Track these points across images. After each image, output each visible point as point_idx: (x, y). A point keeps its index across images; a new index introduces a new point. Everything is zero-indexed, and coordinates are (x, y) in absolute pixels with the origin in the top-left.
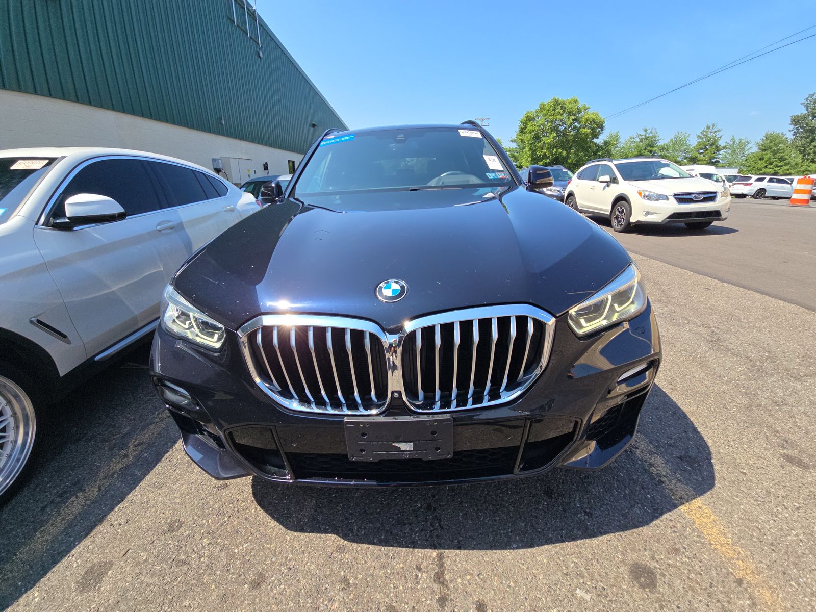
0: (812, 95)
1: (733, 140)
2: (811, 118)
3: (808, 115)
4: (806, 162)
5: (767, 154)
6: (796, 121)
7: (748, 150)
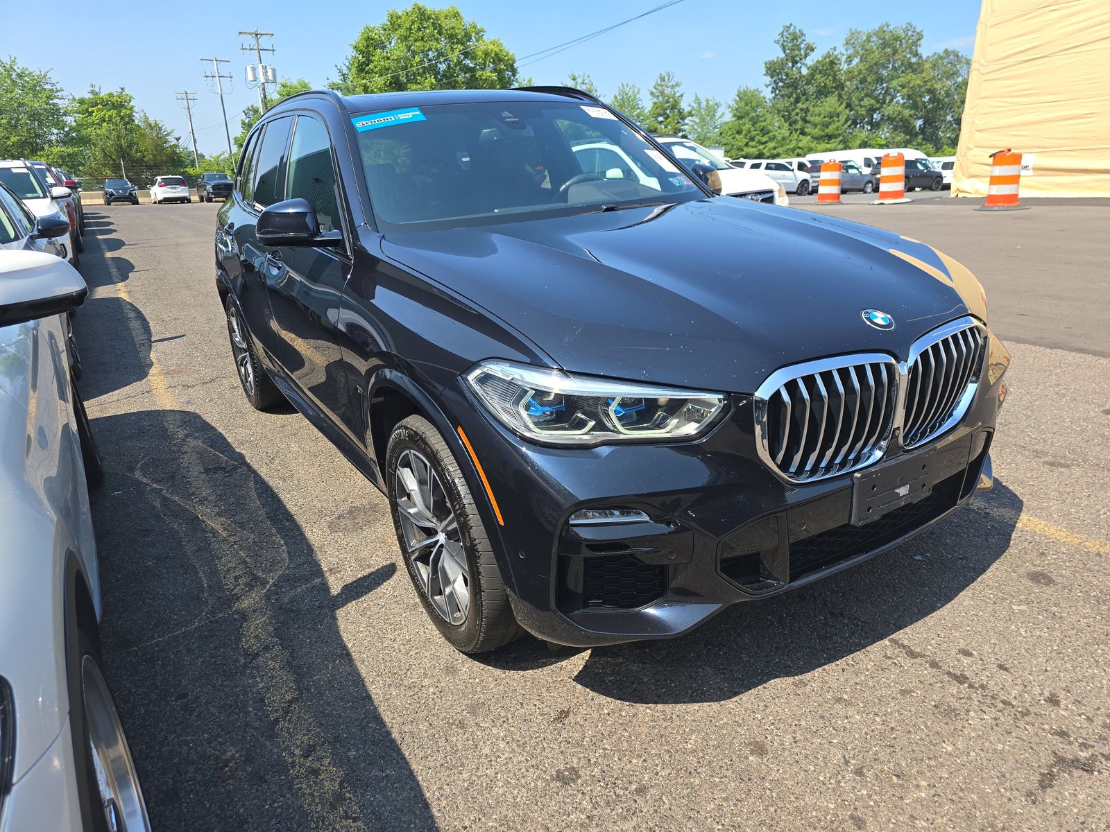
0: (788, 27)
1: (697, 100)
2: (790, 65)
3: (787, 60)
4: (795, 136)
5: (744, 124)
6: (773, 70)
7: (720, 117)
